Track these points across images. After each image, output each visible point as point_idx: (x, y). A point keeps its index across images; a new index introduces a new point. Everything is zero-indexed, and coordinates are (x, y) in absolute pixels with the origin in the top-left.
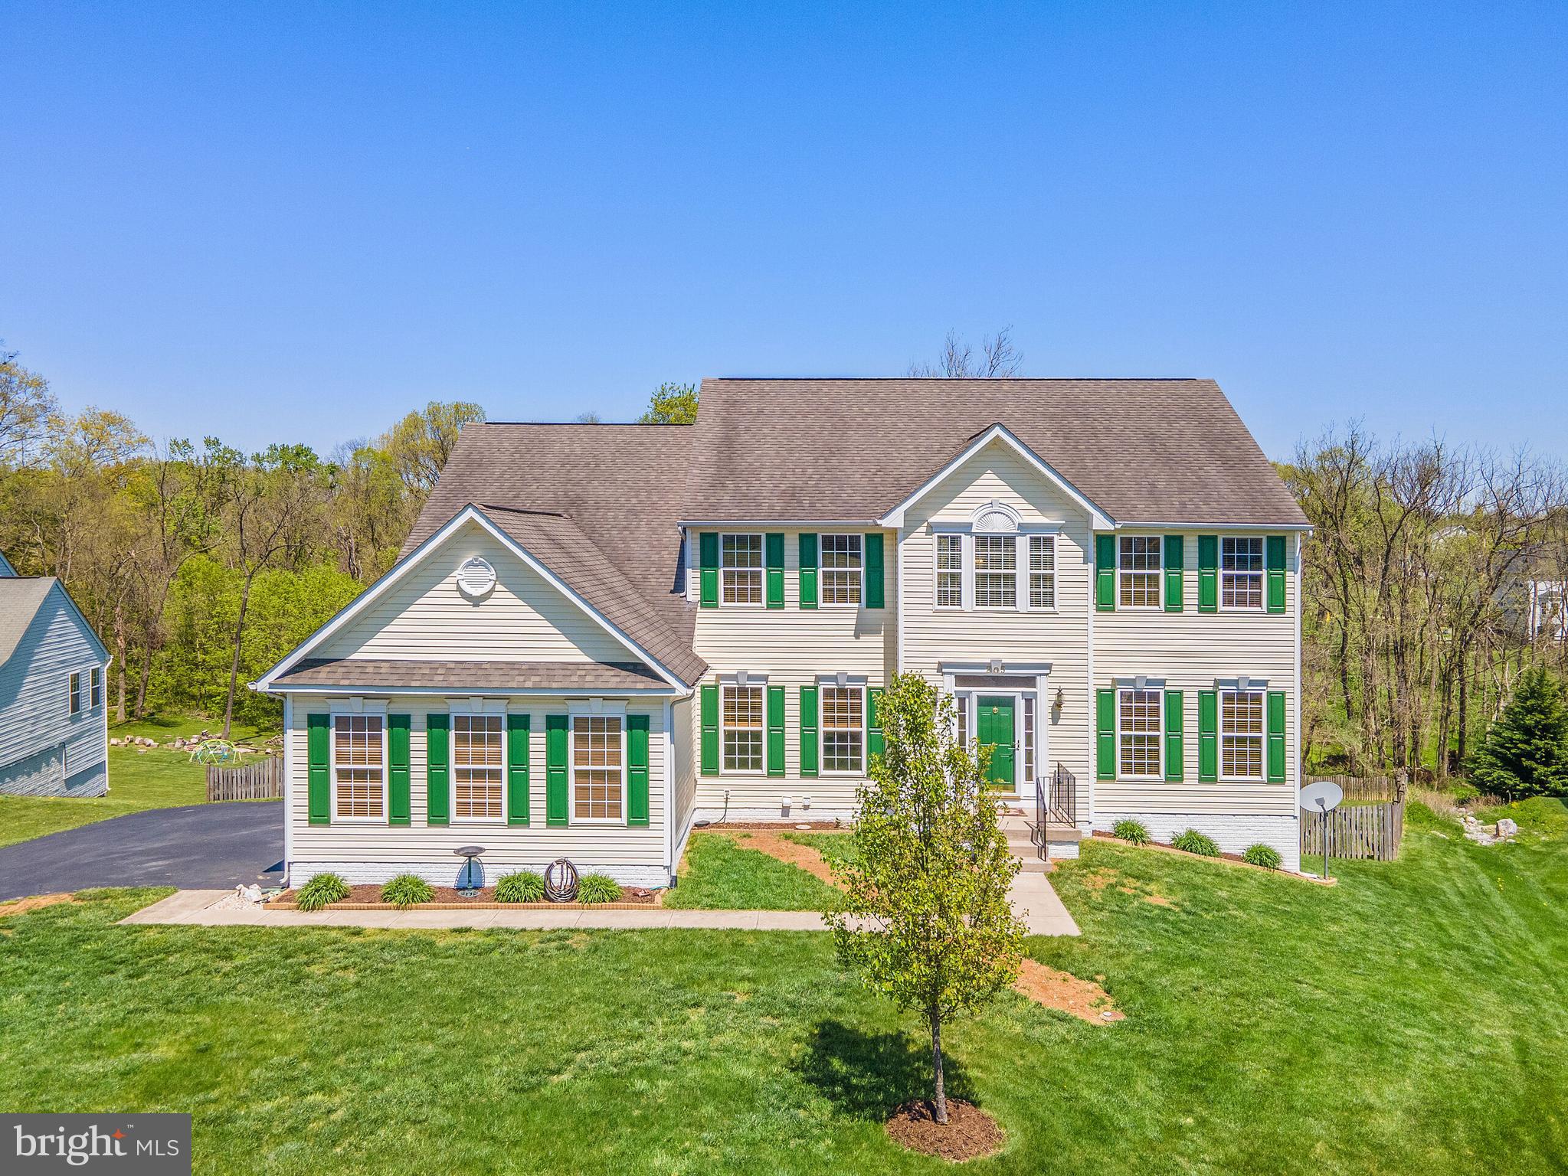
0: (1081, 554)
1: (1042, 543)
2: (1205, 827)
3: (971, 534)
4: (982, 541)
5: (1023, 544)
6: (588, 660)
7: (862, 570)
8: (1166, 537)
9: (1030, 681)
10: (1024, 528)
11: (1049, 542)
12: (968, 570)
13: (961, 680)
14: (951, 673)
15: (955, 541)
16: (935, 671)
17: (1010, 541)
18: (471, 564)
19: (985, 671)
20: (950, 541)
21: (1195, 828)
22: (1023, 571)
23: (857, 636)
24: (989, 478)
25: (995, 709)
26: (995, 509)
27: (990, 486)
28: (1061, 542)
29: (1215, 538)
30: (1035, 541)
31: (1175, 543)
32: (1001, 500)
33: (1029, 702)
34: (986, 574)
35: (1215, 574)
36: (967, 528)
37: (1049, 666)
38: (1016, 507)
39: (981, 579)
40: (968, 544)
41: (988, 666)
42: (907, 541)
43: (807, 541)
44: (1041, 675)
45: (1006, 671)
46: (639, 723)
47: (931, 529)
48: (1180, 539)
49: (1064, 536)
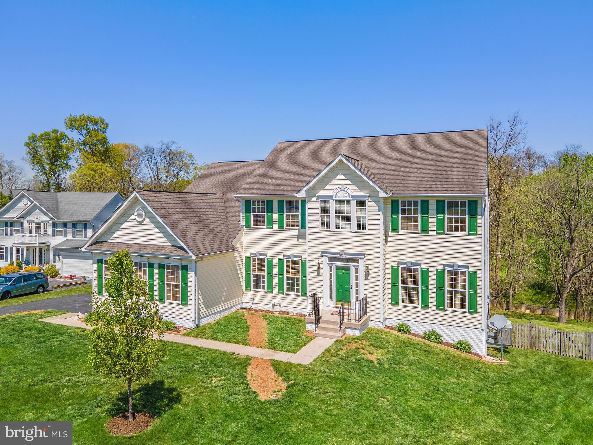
0: (377, 208)
1: (361, 203)
2: (439, 330)
3: (332, 199)
4: (337, 202)
5: (353, 204)
6: (170, 244)
7: (300, 214)
8: (421, 201)
9: (356, 261)
10: (354, 197)
11: (364, 203)
12: (332, 214)
13: (330, 259)
14: (326, 256)
15: (328, 202)
16: (320, 255)
17: (348, 202)
18: (138, 210)
19: (338, 255)
20: (325, 202)
22: (353, 214)
23: (298, 240)
24: (340, 177)
25: (344, 271)
26: (342, 189)
27: (340, 180)
28: (369, 203)
29: (444, 201)
30: (358, 203)
31: (425, 203)
32: (345, 186)
33: (357, 269)
34: (339, 216)
35: (444, 217)
36: (331, 197)
37: (364, 255)
38: (350, 188)
39: (337, 218)
40: (332, 204)
41: (339, 254)
42: (310, 203)
43: (280, 203)
44: (361, 258)
45: (347, 256)
46: (185, 268)
47: (319, 197)
48: (427, 201)
49: (370, 200)
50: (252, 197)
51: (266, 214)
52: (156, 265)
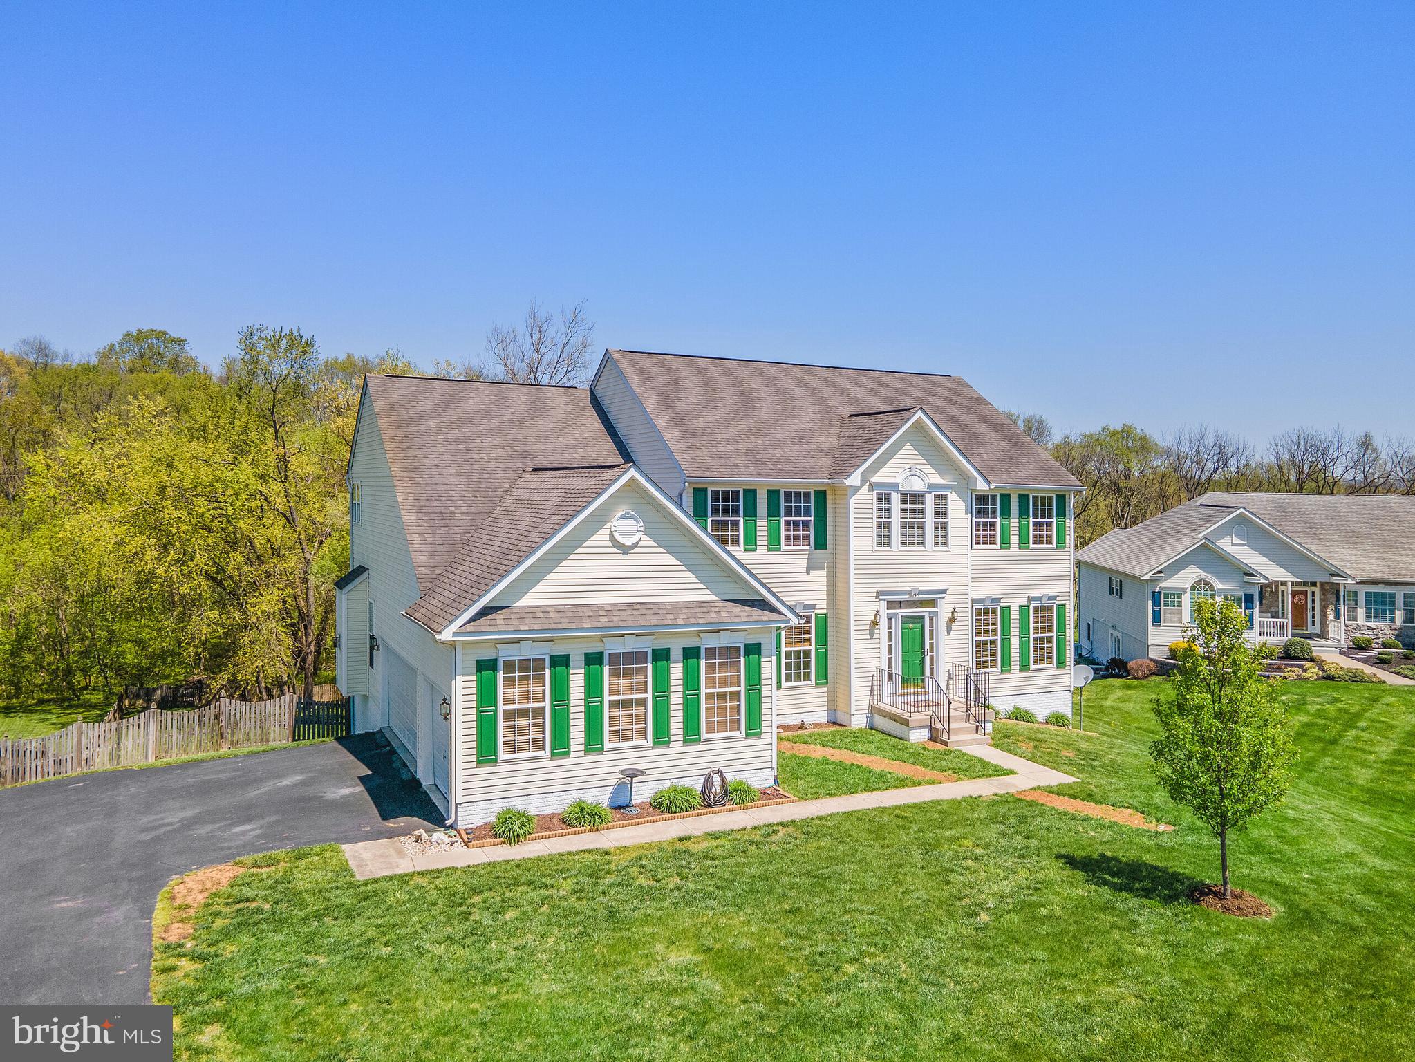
0: (964, 508)
1: (941, 499)
2: (1025, 703)
3: (897, 491)
4: (905, 497)
5: (929, 499)
6: (715, 598)
7: (812, 519)
8: (1001, 495)
9: (932, 603)
10: (931, 487)
11: (945, 498)
12: (896, 520)
13: (891, 604)
14: (884, 600)
15: (888, 496)
16: (874, 599)
17: (921, 497)
18: (624, 517)
19: (907, 597)
20: (883, 498)
21: (1018, 705)
22: (930, 520)
23: (808, 573)
24: (908, 449)
25: (911, 625)
26: (913, 472)
27: (909, 456)
28: (952, 497)
29: (1028, 496)
30: (937, 498)
31: (1006, 498)
32: (917, 466)
33: (931, 619)
34: (906, 522)
35: (1028, 521)
36: (894, 487)
37: (944, 591)
38: (926, 471)
39: (903, 525)
40: (896, 499)
41: (909, 593)
42: (855, 497)
43: (773, 494)
44: (940, 598)
45: (920, 596)
46: (753, 650)
47: (872, 487)
48: (1009, 495)
49: (954, 494)
50: (712, 483)
51: (742, 520)
52: (676, 653)
